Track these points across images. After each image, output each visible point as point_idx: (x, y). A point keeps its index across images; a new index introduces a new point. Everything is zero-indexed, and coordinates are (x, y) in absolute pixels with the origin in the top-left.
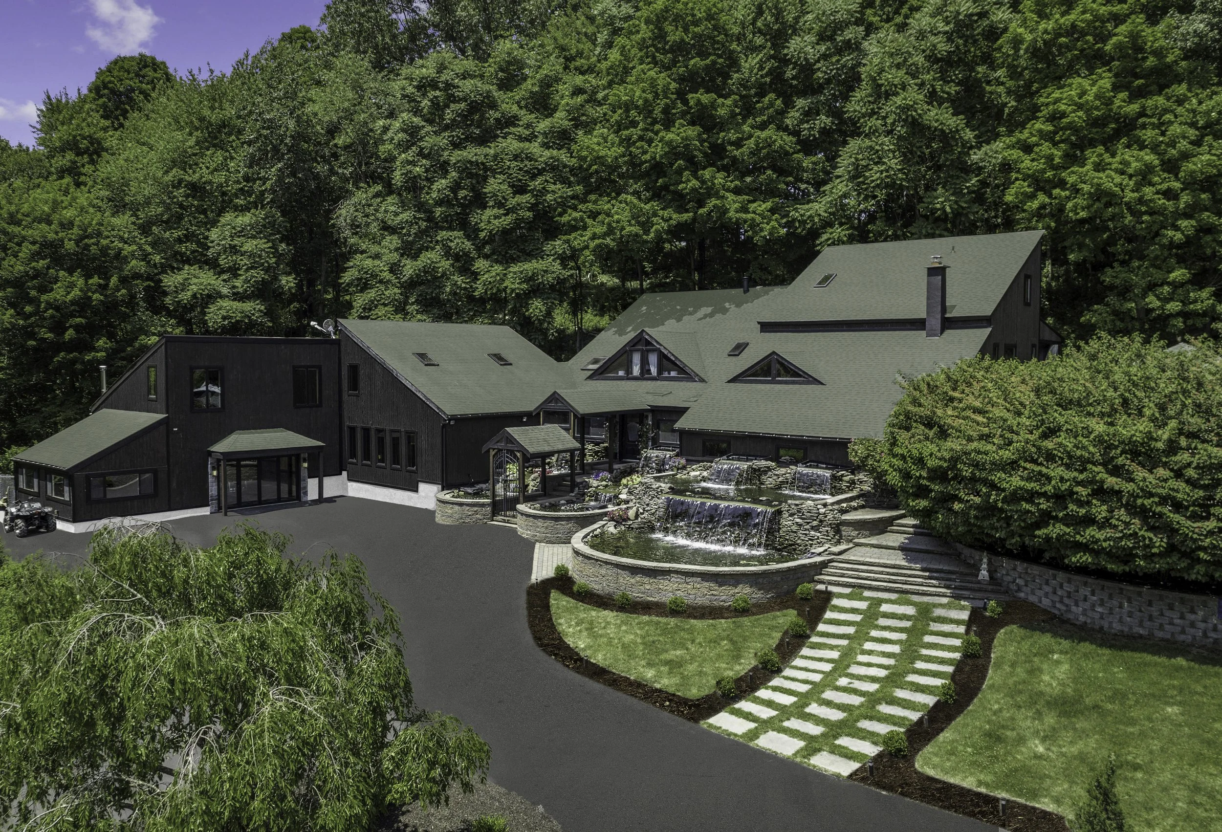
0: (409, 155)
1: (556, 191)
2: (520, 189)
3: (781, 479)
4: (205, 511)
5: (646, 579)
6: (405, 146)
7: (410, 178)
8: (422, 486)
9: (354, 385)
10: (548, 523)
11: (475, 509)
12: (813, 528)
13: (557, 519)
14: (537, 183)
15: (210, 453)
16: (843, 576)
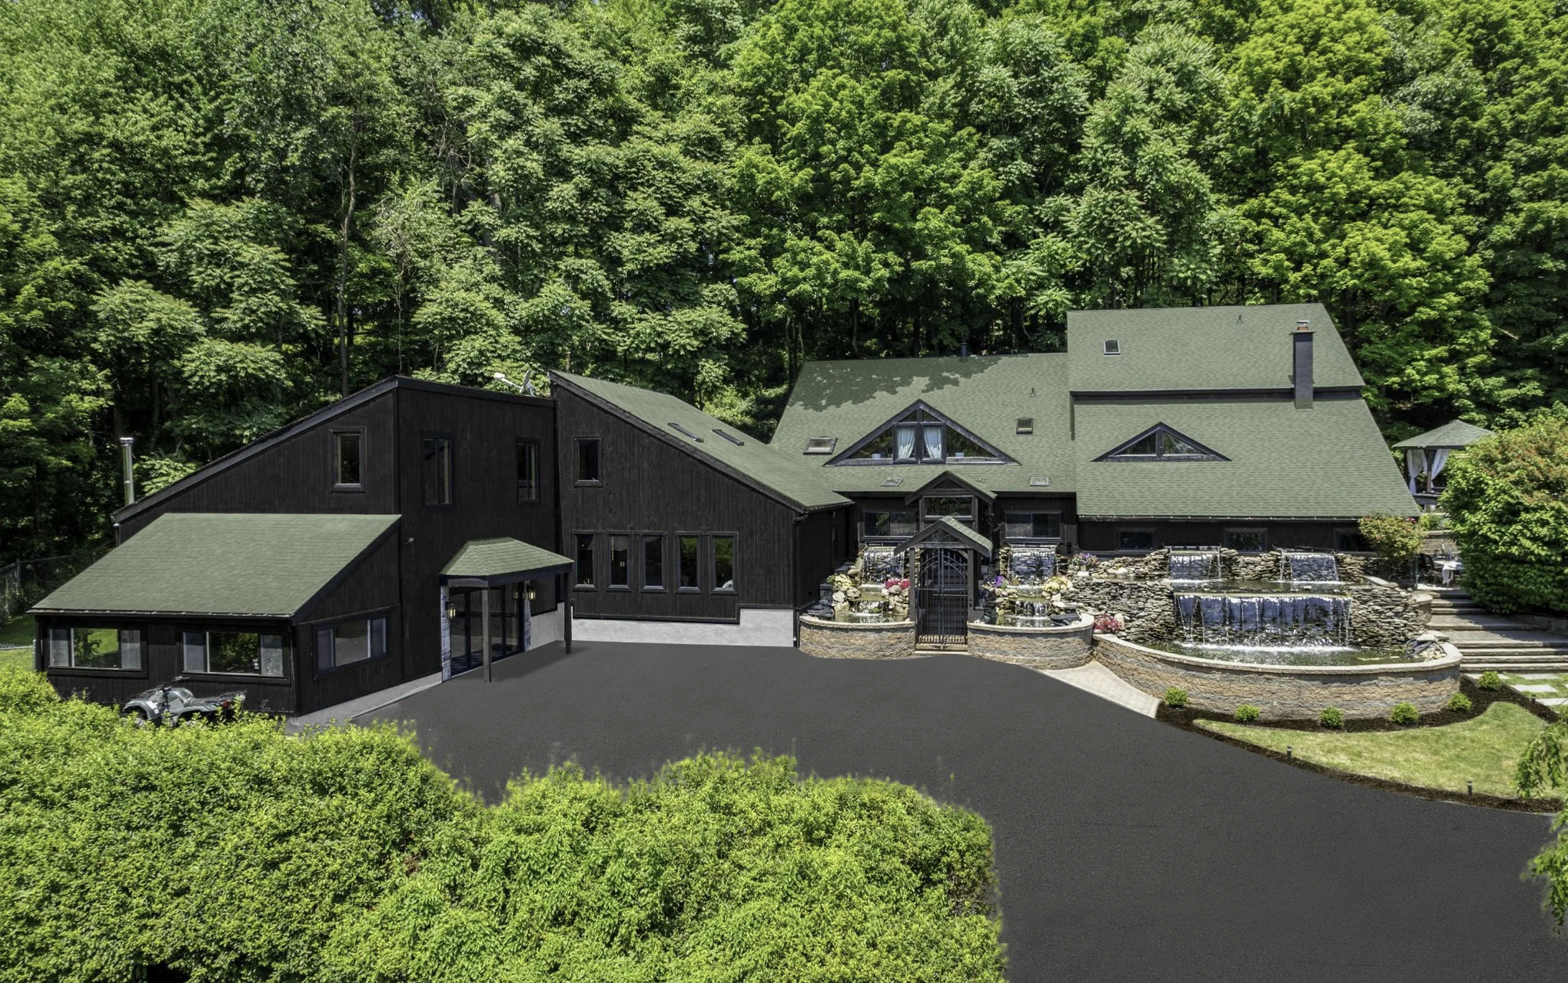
0: (513, 142)
1: (724, 220)
2: (673, 210)
3: (1259, 568)
4: (433, 681)
5: (1347, 688)
6: (506, 130)
7: (521, 176)
8: (746, 615)
9: (590, 468)
10: (1052, 641)
11: (899, 634)
12: (1397, 614)
13: (1063, 635)
14: (695, 203)
15: (444, 579)
16: (1479, 662)
